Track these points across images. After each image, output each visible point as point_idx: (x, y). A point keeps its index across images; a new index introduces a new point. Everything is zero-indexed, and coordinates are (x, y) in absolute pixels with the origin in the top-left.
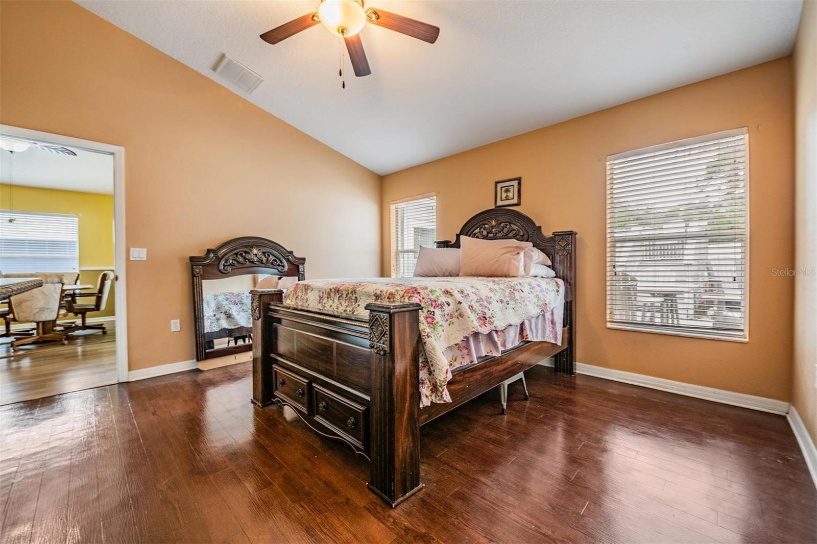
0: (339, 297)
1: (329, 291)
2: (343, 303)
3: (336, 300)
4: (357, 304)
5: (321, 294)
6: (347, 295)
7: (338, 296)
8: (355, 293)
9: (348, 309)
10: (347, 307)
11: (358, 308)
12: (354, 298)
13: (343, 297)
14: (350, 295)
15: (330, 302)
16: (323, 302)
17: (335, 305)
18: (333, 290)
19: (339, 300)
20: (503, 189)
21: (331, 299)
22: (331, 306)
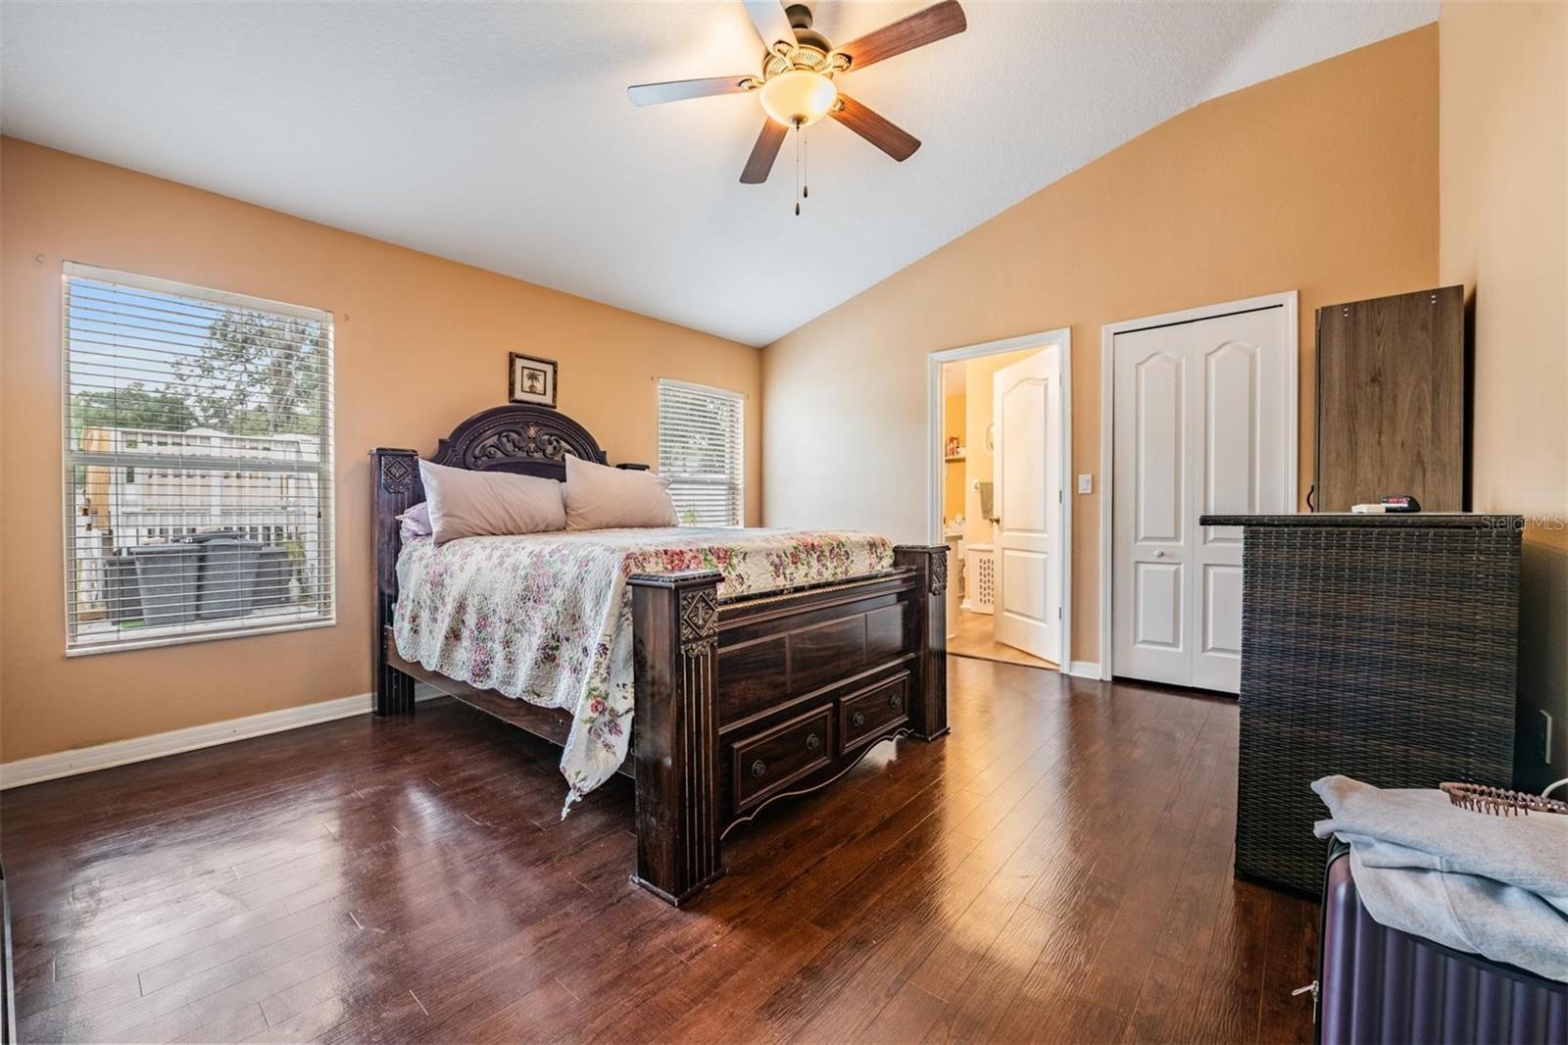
0: (818, 556)
1: (793, 550)
2: (828, 564)
3: (814, 563)
4: (850, 560)
5: (777, 560)
6: (831, 551)
7: (815, 556)
8: (843, 546)
9: (839, 570)
10: (836, 568)
11: (852, 565)
12: (843, 553)
13: (825, 556)
14: (837, 550)
15: (803, 570)
16: (787, 572)
17: (813, 572)
18: (801, 548)
19: (819, 561)
20: (526, 372)
21: (803, 564)
22: (806, 575)
